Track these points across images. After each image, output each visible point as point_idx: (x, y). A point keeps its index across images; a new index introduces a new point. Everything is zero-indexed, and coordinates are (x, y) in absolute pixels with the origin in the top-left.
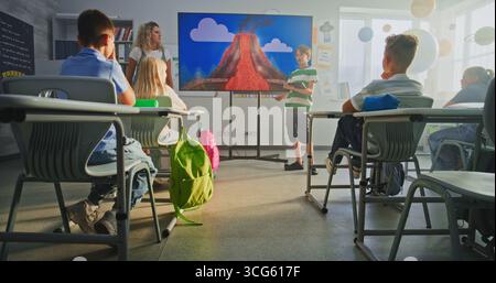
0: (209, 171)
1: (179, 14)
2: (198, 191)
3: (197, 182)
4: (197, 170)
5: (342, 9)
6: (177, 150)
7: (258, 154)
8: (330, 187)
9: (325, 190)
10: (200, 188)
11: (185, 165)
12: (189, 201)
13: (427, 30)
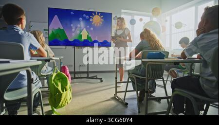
0: (70, 88)
1: (49, 8)
2: (65, 99)
3: (64, 94)
4: (64, 88)
5: (123, 11)
6: (53, 78)
7: (88, 76)
8: (126, 91)
9: (124, 93)
10: (65, 97)
11: (58, 85)
12: (60, 104)
13: (156, 21)
